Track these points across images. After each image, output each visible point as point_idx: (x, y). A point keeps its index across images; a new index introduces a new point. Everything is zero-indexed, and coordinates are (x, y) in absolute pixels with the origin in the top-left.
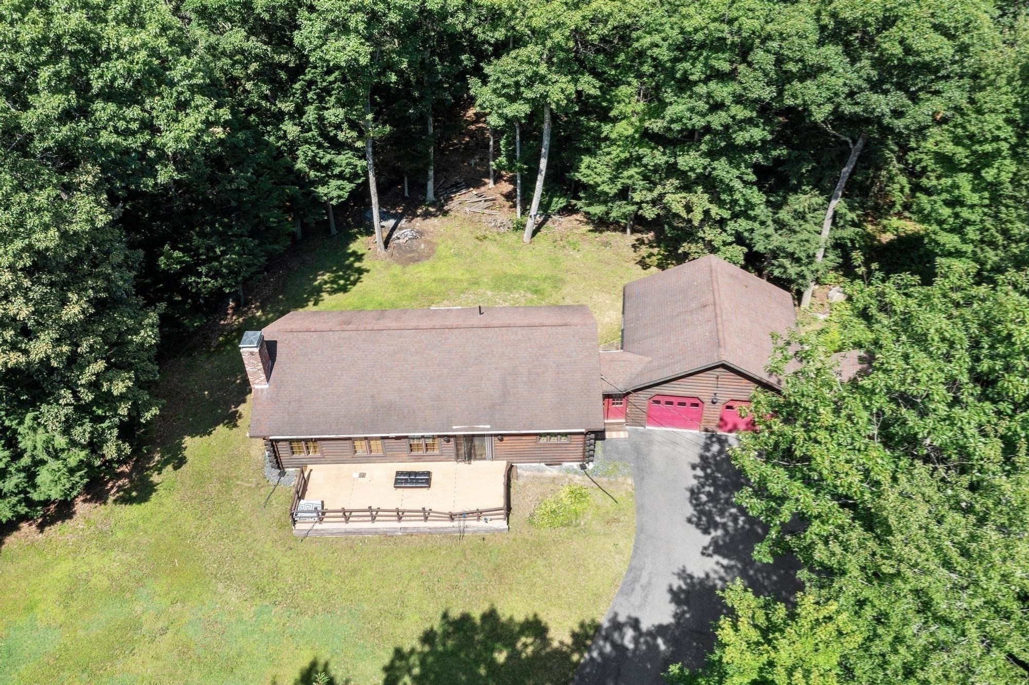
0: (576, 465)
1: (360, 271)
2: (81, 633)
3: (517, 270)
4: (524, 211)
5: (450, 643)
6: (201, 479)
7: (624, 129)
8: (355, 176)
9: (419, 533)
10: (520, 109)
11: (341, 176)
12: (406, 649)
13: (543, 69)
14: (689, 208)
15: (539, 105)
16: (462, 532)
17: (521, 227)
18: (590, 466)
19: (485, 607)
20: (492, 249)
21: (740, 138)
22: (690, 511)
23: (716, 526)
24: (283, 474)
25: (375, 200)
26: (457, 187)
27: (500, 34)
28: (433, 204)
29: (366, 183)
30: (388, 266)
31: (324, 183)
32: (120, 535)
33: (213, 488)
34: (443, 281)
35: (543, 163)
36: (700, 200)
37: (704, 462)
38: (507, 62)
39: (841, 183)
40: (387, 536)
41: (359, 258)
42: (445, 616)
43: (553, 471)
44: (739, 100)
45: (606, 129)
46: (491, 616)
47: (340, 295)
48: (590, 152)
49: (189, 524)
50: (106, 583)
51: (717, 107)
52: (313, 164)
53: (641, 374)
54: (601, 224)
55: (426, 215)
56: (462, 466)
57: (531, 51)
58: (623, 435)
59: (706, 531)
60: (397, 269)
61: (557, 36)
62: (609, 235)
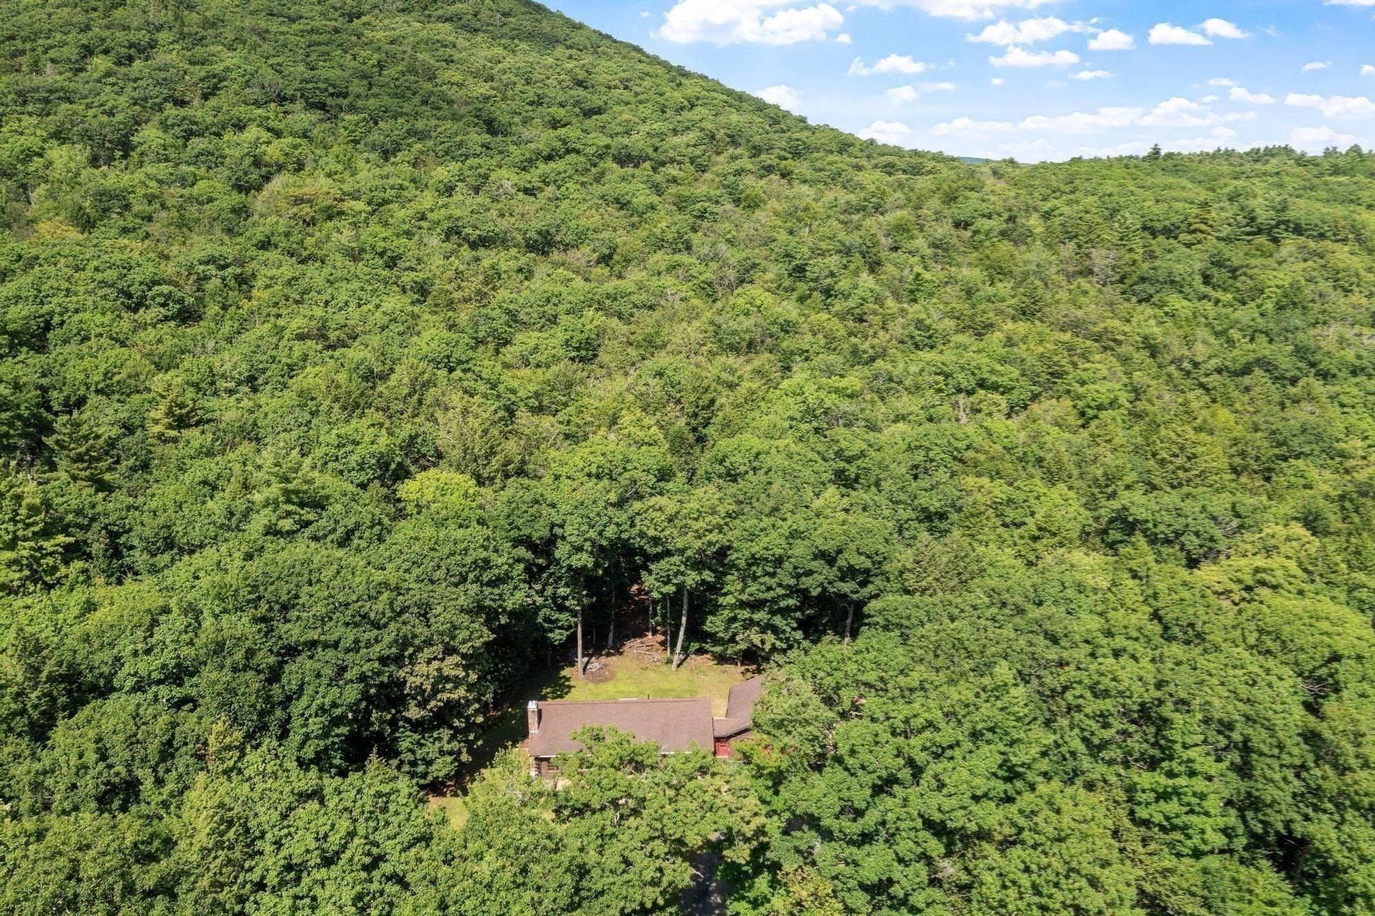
1: (570, 687)
3: (668, 686)
4: (672, 652)
7: (729, 599)
8: (570, 627)
10: (670, 589)
11: (561, 628)
13: (682, 568)
14: (763, 642)
15: (680, 587)
17: (670, 662)
20: (652, 675)
21: (783, 604)
25: (580, 642)
26: (628, 638)
27: (659, 549)
28: (612, 648)
29: (575, 634)
30: (587, 684)
31: (551, 631)
35: (684, 620)
36: (770, 638)
38: (663, 564)
41: (568, 679)
44: (780, 585)
45: (721, 600)
47: (558, 700)
48: (713, 614)
51: (770, 589)
52: (547, 619)
53: (734, 726)
54: (722, 659)
55: (608, 655)
57: (676, 559)
60: (591, 686)
61: (689, 553)
62: (727, 667)
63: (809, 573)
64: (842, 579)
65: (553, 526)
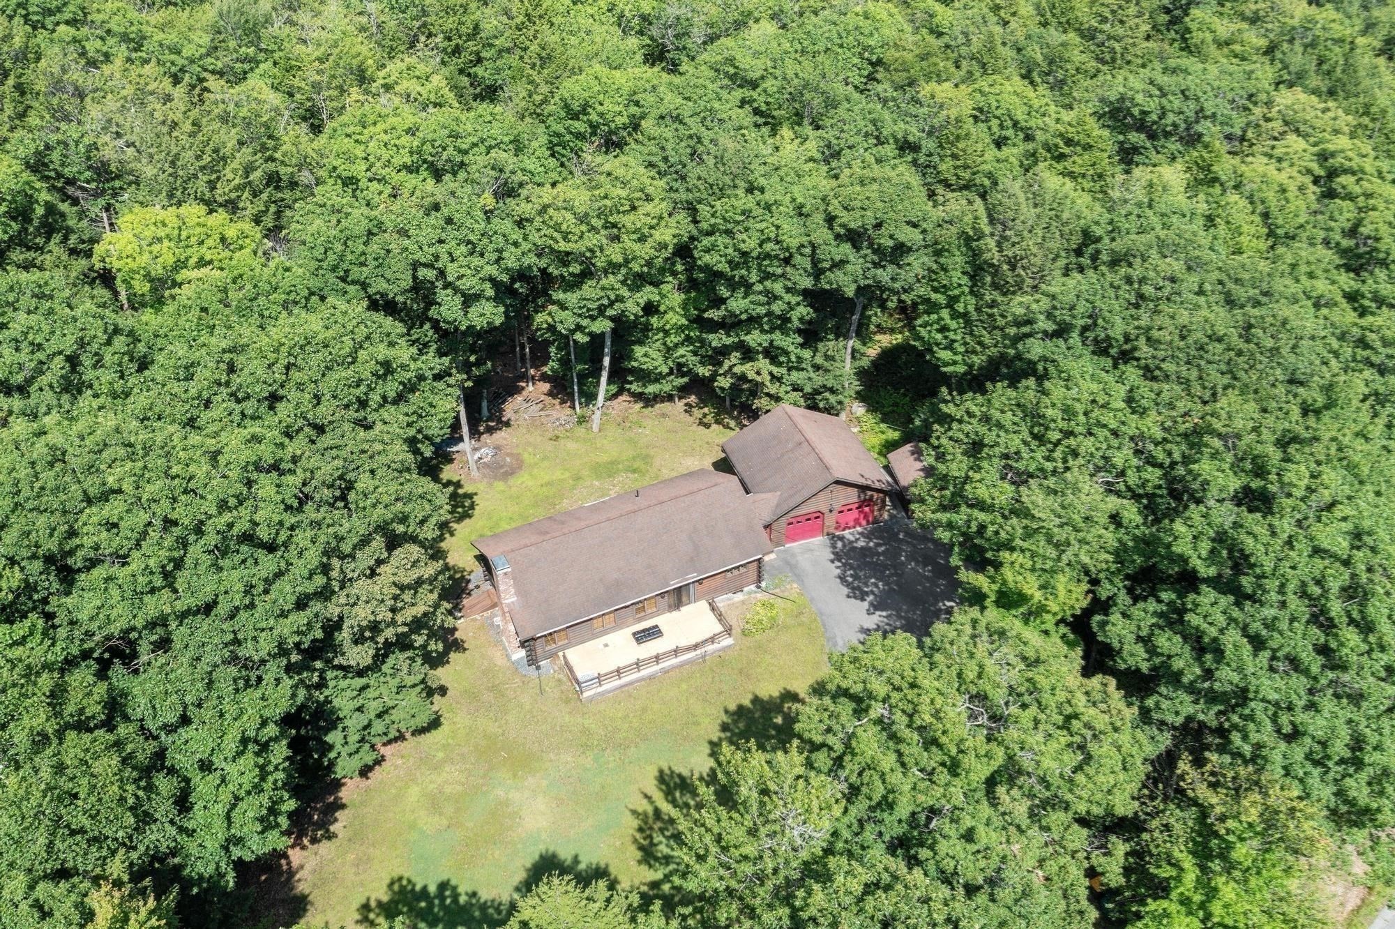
0: (753, 587)
1: (469, 496)
2: (470, 825)
3: (605, 458)
5: (741, 725)
6: (472, 696)
9: (673, 668)
12: (715, 739)
16: (703, 657)
17: (584, 419)
18: (763, 584)
19: (750, 696)
20: (570, 445)
22: (846, 591)
23: (867, 594)
24: (538, 668)
25: (464, 425)
28: (490, 419)
29: (457, 422)
30: (491, 485)
32: (440, 755)
33: (488, 697)
34: (548, 484)
35: (606, 361)
36: (766, 365)
37: (838, 556)
39: (853, 328)
40: (651, 678)
41: (458, 485)
42: (726, 712)
43: (739, 597)
46: (756, 700)
47: (467, 521)
48: (641, 343)
49: (492, 728)
50: (460, 788)
53: (778, 506)
56: (675, 614)
58: (772, 556)
59: (863, 600)
60: (500, 485)
62: (658, 408)
63: (838, 265)
64: (876, 265)
65: (415, 265)
